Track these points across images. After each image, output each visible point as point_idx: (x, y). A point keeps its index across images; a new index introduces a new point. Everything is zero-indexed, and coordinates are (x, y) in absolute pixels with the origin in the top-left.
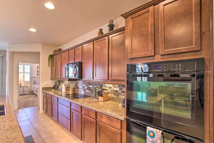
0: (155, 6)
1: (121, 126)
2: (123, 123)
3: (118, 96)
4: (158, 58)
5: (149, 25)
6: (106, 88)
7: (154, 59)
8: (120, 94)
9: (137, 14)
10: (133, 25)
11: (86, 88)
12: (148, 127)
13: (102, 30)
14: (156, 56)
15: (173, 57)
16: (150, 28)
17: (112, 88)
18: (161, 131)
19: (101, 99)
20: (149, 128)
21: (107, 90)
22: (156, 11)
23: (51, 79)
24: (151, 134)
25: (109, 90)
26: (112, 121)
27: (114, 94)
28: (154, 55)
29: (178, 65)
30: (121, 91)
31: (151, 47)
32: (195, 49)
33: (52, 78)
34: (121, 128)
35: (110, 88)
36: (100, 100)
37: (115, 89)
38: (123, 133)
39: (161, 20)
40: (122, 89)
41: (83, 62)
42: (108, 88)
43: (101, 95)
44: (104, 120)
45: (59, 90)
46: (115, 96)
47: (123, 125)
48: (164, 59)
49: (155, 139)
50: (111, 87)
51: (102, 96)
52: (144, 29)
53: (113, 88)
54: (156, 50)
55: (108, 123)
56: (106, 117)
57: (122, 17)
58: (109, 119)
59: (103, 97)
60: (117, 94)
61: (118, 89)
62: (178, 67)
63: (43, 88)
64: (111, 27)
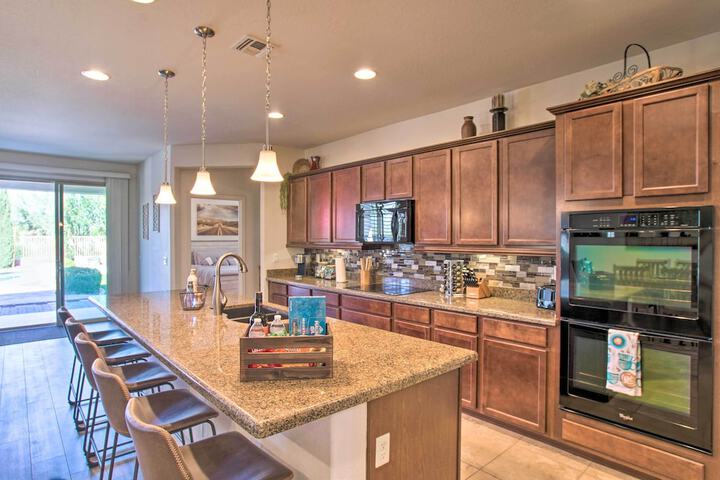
0: (625, 103)
1: (547, 339)
2: (551, 332)
3: (516, 285)
4: (630, 203)
5: (611, 137)
6: (480, 267)
7: (621, 204)
8: (522, 280)
9: (585, 112)
10: (574, 134)
11: (415, 267)
12: (610, 331)
13: (472, 118)
14: (625, 198)
15: (659, 202)
16: (614, 145)
17: (499, 265)
18: (637, 334)
19: (472, 292)
20: (612, 332)
21: (483, 271)
22: (626, 110)
23: (287, 246)
24: (618, 341)
25: (491, 272)
26: (524, 331)
27: (506, 282)
28: (621, 195)
29: (669, 217)
30: (525, 273)
31: (615, 181)
32: (699, 191)
33: (293, 243)
34: (547, 344)
35: (493, 265)
36: (469, 294)
37: (509, 268)
38: (550, 355)
39: (638, 132)
40: (528, 266)
41: (415, 198)
42: (487, 267)
43: (474, 284)
44: (504, 332)
45: (320, 278)
46: (510, 286)
47: (551, 337)
48: (642, 204)
49: (625, 349)
50: (496, 264)
51: (478, 286)
52: (601, 144)
53: (503, 265)
54: (627, 187)
55: (513, 339)
56: (508, 325)
57: (548, 112)
58: (516, 327)
59: (477, 289)
60: (515, 279)
61: (517, 268)
62: (669, 220)
63: (268, 271)
64: (500, 114)
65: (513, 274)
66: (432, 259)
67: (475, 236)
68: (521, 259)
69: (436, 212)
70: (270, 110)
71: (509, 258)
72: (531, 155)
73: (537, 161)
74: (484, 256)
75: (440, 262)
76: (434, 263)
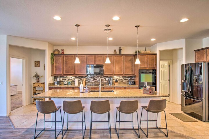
8: (123, 81)
13: (116, 50)
16: (146, 60)
28: (147, 67)
31: (146, 65)
41: (104, 65)
45: (66, 85)
50: (118, 78)
63: (49, 84)
64: (120, 50)
65: (121, 80)
66: (103, 78)
67: (119, 73)
68: (123, 77)
69: (109, 68)
70: (72, 37)
71: (121, 77)
72: (129, 59)
73: (130, 60)
74: (115, 77)
75: (105, 78)
76: (104, 79)
